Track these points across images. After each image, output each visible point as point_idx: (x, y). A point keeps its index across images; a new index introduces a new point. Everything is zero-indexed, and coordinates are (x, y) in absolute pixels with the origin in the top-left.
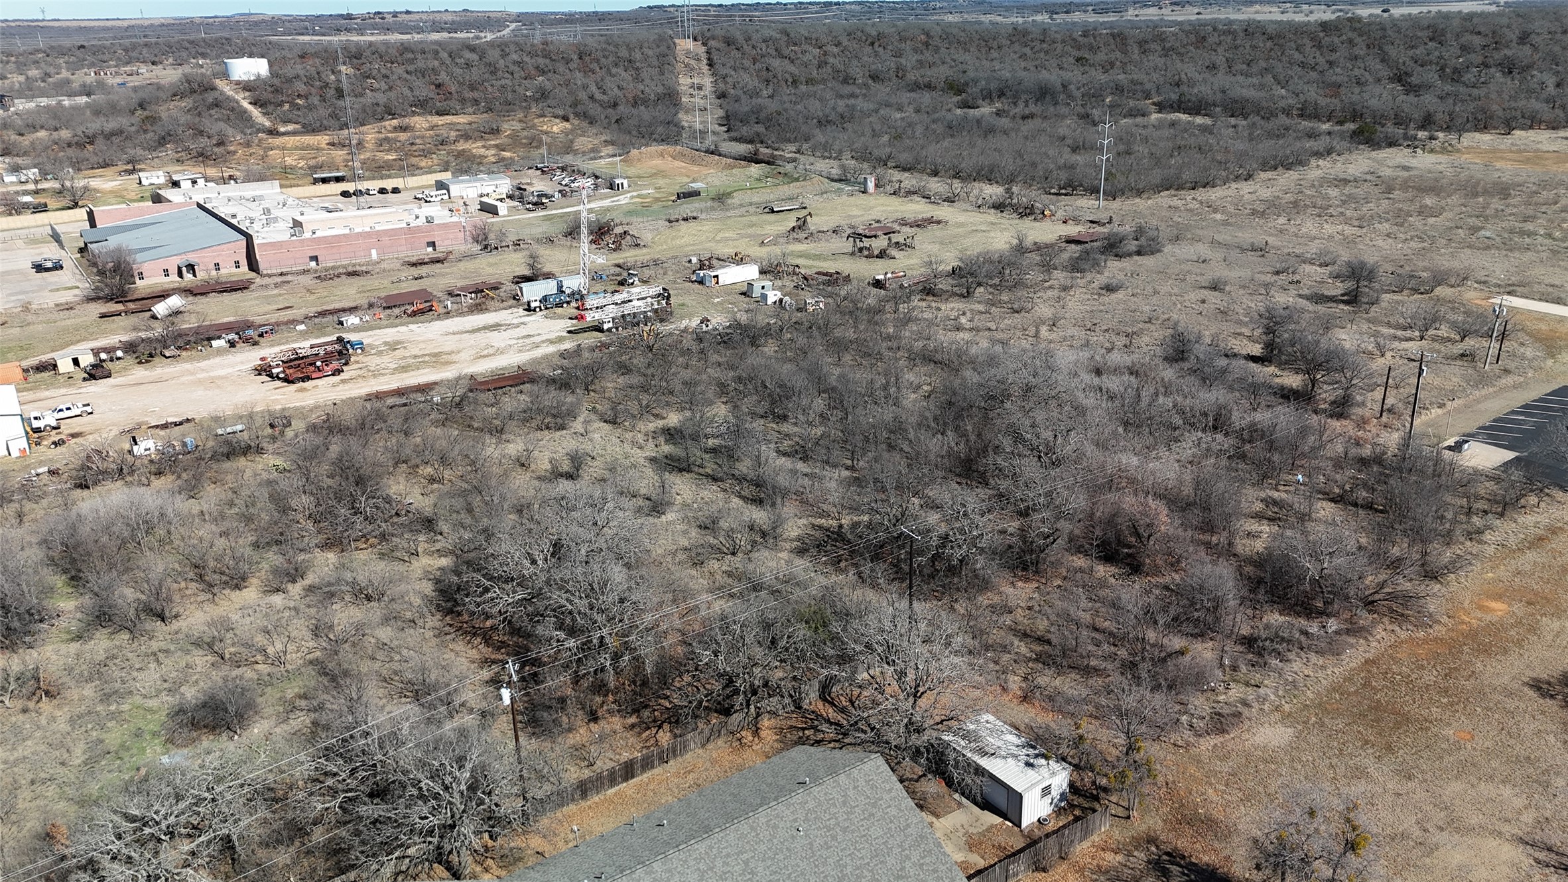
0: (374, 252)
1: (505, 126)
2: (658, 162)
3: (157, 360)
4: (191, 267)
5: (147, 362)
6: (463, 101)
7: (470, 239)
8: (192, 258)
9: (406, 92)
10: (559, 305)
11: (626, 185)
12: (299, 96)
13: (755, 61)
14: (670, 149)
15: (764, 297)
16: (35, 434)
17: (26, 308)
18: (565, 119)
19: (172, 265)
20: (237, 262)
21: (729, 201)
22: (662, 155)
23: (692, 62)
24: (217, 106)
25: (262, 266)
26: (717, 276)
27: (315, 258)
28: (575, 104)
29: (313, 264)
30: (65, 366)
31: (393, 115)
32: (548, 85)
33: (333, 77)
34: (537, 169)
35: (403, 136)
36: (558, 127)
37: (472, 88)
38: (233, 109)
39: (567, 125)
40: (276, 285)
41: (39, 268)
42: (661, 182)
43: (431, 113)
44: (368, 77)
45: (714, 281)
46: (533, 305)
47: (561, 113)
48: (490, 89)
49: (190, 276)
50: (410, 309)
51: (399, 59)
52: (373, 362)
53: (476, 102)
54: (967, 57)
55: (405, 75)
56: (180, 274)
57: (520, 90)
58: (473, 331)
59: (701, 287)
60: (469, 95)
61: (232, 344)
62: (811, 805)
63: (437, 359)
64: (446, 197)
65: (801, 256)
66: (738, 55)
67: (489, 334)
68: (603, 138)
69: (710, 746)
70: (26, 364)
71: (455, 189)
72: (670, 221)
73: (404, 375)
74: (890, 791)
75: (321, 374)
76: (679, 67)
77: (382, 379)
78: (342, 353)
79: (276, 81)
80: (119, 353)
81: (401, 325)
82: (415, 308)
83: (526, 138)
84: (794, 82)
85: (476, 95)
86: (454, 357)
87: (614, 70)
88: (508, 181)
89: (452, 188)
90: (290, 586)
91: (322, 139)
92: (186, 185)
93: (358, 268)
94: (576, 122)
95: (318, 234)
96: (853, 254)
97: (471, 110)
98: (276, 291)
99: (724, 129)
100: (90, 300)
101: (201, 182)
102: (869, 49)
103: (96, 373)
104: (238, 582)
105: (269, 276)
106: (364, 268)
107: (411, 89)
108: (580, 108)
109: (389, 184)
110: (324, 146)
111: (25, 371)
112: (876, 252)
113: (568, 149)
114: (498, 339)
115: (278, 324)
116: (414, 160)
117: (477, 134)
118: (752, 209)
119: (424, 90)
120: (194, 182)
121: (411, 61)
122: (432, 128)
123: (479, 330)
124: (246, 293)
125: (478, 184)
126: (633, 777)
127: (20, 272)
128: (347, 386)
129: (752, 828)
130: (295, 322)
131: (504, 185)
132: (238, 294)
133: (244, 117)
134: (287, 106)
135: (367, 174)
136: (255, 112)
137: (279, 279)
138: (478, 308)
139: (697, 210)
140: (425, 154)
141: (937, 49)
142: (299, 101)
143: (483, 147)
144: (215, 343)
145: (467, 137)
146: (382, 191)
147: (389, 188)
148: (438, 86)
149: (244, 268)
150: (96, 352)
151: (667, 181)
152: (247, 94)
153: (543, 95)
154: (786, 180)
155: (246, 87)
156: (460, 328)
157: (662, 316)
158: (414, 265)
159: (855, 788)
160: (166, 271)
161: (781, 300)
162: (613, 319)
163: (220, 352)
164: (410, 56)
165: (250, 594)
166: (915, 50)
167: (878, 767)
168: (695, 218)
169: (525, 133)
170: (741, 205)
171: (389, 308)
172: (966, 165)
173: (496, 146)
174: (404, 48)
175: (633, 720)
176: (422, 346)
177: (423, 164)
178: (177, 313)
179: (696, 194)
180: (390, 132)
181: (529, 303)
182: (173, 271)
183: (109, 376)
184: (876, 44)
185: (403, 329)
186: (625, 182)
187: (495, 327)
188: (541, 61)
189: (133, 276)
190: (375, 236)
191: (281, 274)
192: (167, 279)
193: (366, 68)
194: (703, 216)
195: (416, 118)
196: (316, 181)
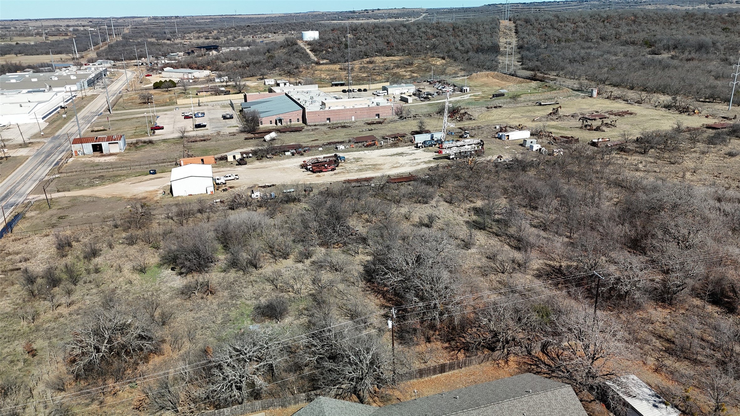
0: (353, 117)
1: (416, 62)
2: (485, 79)
3: (264, 159)
4: (280, 121)
5: (261, 159)
6: (398, 50)
7: (394, 114)
8: (281, 117)
9: (374, 46)
10: (431, 146)
11: (468, 90)
12: (330, 48)
13: (539, 30)
14: (492, 73)
15: (532, 147)
16: (217, 185)
17: (218, 134)
18: (443, 58)
19: (273, 119)
20: (298, 119)
21: (519, 99)
22: (487, 76)
23: (507, 31)
24: (297, 51)
25: (308, 121)
26: (508, 136)
27: (329, 119)
28: (448, 52)
29: (328, 121)
30: (230, 159)
31: (367, 56)
32: (437, 42)
33: (344, 39)
34: (428, 82)
35: (371, 66)
36: (439, 62)
37: (403, 44)
38: (303, 53)
39: (444, 61)
40: (312, 130)
41: (224, 117)
42: (485, 89)
43: (383, 56)
44: (359, 39)
45: (506, 138)
46: (419, 145)
47: (442, 56)
48: (410, 44)
49: (280, 124)
50: (366, 144)
51: (373, 31)
52: (348, 166)
53: (404, 50)
54: (657, 28)
55: (374, 38)
56: (276, 123)
57: (424, 45)
58: (391, 156)
59: (500, 140)
60: (401, 47)
61: (293, 154)
62: (531, 403)
63: (375, 167)
64: (386, 94)
65: (553, 128)
66: (531, 27)
67: (398, 157)
68: (460, 68)
69: (483, 364)
70: (216, 156)
71: (390, 91)
72: (488, 108)
73: (360, 173)
74: (575, 405)
75: (326, 170)
76: (501, 33)
77: (351, 174)
78: (336, 162)
79: (321, 41)
80: (251, 155)
81: (361, 151)
82: (368, 144)
83: (424, 67)
84: (559, 41)
85: (404, 47)
86: (382, 167)
87: (469, 35)
88: (414, 87)
89: (389, 90)
90: (305, 260)
91: (337, 67)
92: (282, 85)
93: (346, 124)
94: (448, 60)
95: (331, 109)
96: (581, 128)
97: (401, 54)
98: (312, 133)
99: (520, 63)
100: (242, 132)
101: (288, 84)
102: (601, 24)
103: (241, 162)
104: (285, 256)
105: (310, 126)
106: (348, 125)
107: (376, 44)
108: (450, 54)
109: (362, 87)
110: (337, 69)
111: (216, 159)
112: (594, 128)
113: (443, 73)
114: (401, 159)
115: (312, 147)
116: (374, 77)
117: (403, 65)
118: (530, 103)
119: (381, 45)
120: (285, 84)
121: (378, 32)
122: (383, 62)
123: (394, 155)
124: (301, 133)
125: (401, 88)
126: (444, 372)
127: (217, 119)
128: (336, 176)
129: (500, 409)
130: (319, 146)
131: (412, 89)
132: (297, 133)
133: (307, 56)
134: (324, 52)
135: (354, 82)
136: (311, 54)
137: (314, 127)
138: (394, 145)
139: (502, 103)
140: (379, 74)
141: (640, 24)
142: (329, 50)
143: (405, 71)
144: (287, 153)
145: (398, 66)
146: (359, 90)
147: (362, 89)
148: (388, 43)
149: (301, 122)
150: (242, 154)
151: (489, 88)
152: (309, 46)
153: (434, 47)
154: (549, 89)
155: (309, 43)
156: (386, 154)
157: (479, 153)
158: (369, 124)
159: (556, 400)
160: (271, 121)
161: (540, 149)
162: (455, 153)
163: (288, 157)
164: (377, 29)
165: (289, 262)
166: (627, 24)
167: (569, 392)
168: (500, 107)
169: (424, 65)
170: (525, 101)
171: (357, 143)
172: (650, 84)
173: (411, 71)
174: (376, 26)
175: (447, 345)
176: (369, 161)
177: (378, 79)
178: (273, 139)
179: (503, 95)
180: (365, 64)
181: (417, 144)
182: (274, 122)
183: (246, 164)
184: (606, 22)
185: (362, 152)
186: (468, 89)
187: (401, 154)
188: (435, 31)
189: (258, 123)
190: (354, 111)
191: (315, 125)
192: (271, 125)
193: (358, 35)
194: (505, 106)
195: (377, 58)
196: (333, 85)
